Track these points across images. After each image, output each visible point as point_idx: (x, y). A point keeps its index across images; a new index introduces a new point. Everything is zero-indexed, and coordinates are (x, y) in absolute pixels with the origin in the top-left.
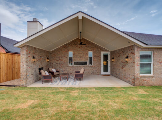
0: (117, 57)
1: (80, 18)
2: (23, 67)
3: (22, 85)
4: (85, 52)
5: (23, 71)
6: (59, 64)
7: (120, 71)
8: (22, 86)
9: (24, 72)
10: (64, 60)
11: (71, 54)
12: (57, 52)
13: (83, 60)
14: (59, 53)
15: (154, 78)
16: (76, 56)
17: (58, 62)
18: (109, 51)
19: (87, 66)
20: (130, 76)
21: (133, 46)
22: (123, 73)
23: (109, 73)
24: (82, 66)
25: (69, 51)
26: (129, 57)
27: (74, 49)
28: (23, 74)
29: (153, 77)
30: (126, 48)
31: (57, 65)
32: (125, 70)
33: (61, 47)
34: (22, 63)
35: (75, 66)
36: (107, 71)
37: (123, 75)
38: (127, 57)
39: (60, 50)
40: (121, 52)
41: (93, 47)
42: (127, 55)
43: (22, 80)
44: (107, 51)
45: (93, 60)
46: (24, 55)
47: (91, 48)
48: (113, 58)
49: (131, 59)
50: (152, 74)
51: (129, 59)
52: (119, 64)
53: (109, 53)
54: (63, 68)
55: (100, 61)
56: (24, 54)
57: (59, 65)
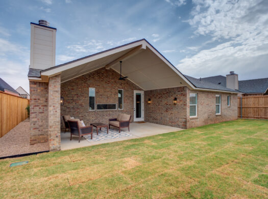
0: (157, 98)
1: (144, 47)
2: (54, 114)
3: (52, 148)
4: (114, 90)
5: (55, 122)
6: (73, 108)
7: (163, 115)
8: (54, 150)
9: (57, 124)
10: (81, 101)
11: (92, 92)
12: (70, 87)
13: (111, 102)
14: (72, 89)
15: (198, 120)
16: (101, 95)
17: (71, 106)
18: (143, 90)
19: (116, 111)
20: (180, 119)
21: (184, 87)
22: (169, 117)
23: (142, 119)
24: (110, 111)
25: (89, 86)
26: (177, 99)
27: (98, 84)
28: (55, 128)
29: (197, 118)
30: (173, 88)
31: (68, 110)
32: (171, 113)
33: (77, 78)
34: (54, 106)
35: (100, 111)
36: (140, 117)
37: (168, 119)
38: (175, 99)
39: (73, 84)
40: (165, 92)
41: (124, 84)
42: (174, 96)
43: (54, 140)
44: (140, 90)
45: (124, 102)
46: (57, 91)
47: (121, 85)
48: (150, 100)
49: (181, 101)
50: (196, 116)
51: (178, 100)
52: (160, 107)
53: (142, 93)
54: (80, 115)
55: (133, 103)
56: (56, 89)
57: (72, 110)
